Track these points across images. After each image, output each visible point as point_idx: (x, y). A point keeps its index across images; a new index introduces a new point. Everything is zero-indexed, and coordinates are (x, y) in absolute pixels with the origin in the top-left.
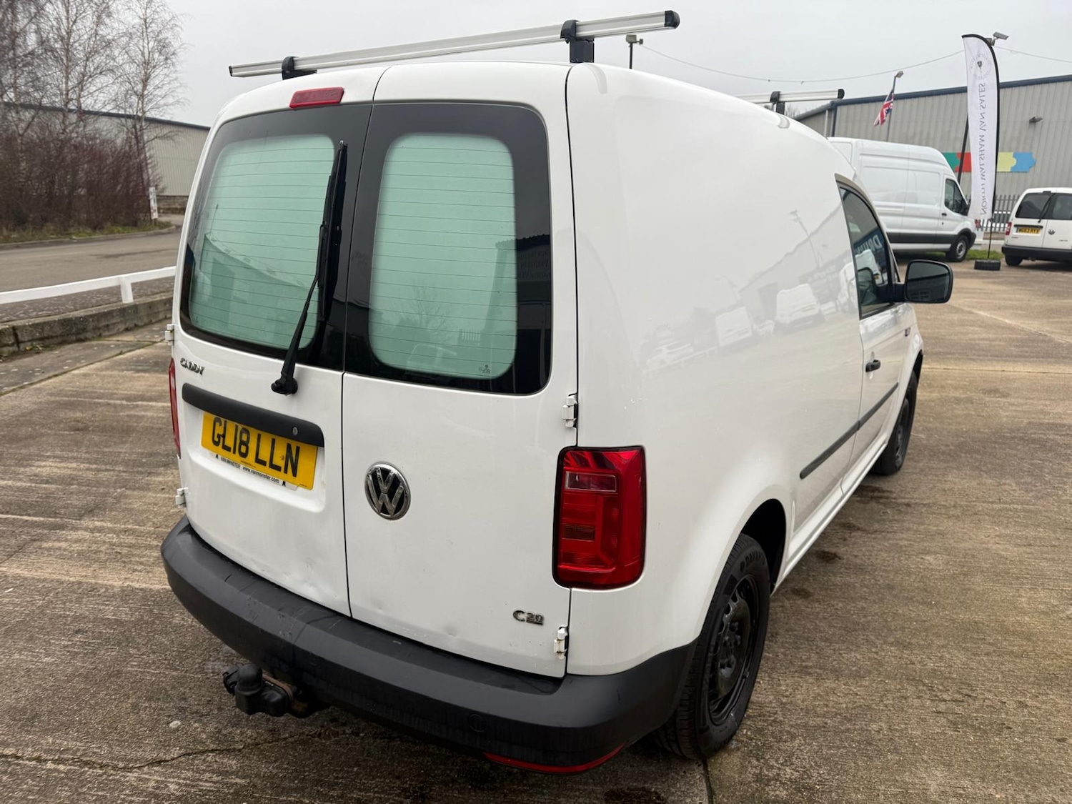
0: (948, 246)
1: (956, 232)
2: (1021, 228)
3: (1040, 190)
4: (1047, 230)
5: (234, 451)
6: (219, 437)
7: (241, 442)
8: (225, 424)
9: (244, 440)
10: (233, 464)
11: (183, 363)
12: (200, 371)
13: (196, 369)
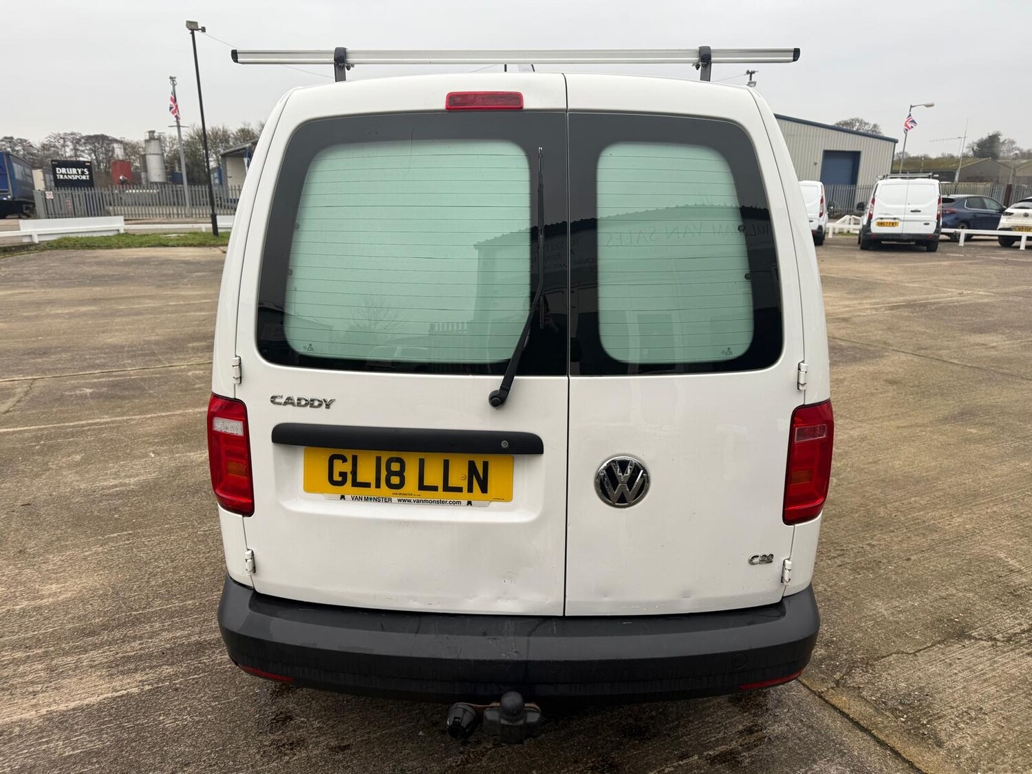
5: (378, 486)
6: (343, 475)
7: (390, 473)
8: (355, 459)
9: (395, 470)
10: (377, 500)
11: (277, 400)
12: (324, 405)
13: (316, 403)
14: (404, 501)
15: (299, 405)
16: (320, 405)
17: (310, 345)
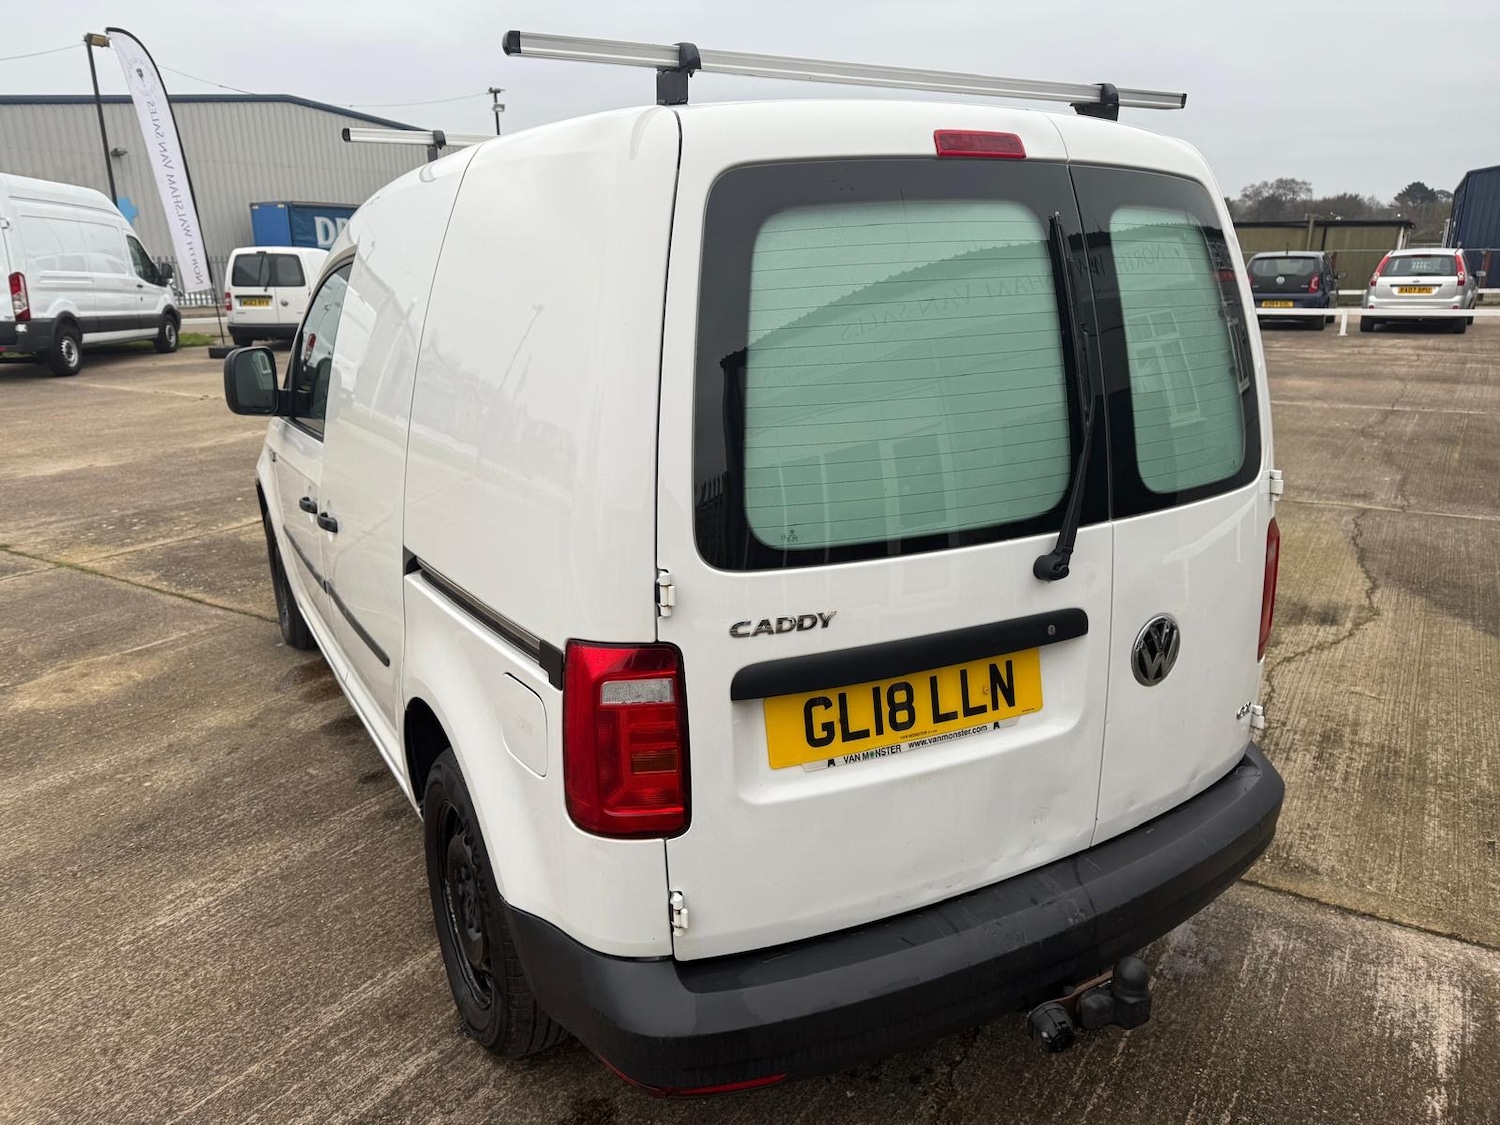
0: (154, 331)
1: (158, 310)
2: (244, 300)
3: (253, 250)
4: (279, 301)
5: (880, 731)
6: (828, 727)
7: (894, 708)
8: (842, 699)
9: (900, 701)
10: (880, 753)
11: (741, 630)
12: (820, 623)
13: (807, 623)
14: (918, 744)
15: (780, 631)
16: (814, 624)
17: (792, 532)
